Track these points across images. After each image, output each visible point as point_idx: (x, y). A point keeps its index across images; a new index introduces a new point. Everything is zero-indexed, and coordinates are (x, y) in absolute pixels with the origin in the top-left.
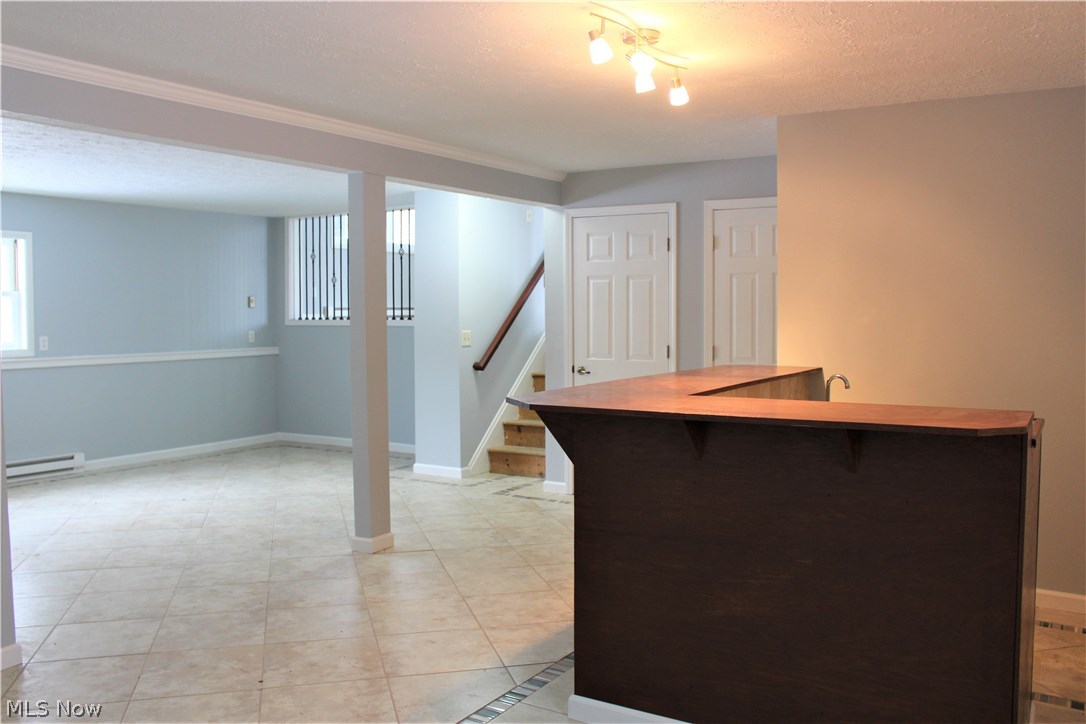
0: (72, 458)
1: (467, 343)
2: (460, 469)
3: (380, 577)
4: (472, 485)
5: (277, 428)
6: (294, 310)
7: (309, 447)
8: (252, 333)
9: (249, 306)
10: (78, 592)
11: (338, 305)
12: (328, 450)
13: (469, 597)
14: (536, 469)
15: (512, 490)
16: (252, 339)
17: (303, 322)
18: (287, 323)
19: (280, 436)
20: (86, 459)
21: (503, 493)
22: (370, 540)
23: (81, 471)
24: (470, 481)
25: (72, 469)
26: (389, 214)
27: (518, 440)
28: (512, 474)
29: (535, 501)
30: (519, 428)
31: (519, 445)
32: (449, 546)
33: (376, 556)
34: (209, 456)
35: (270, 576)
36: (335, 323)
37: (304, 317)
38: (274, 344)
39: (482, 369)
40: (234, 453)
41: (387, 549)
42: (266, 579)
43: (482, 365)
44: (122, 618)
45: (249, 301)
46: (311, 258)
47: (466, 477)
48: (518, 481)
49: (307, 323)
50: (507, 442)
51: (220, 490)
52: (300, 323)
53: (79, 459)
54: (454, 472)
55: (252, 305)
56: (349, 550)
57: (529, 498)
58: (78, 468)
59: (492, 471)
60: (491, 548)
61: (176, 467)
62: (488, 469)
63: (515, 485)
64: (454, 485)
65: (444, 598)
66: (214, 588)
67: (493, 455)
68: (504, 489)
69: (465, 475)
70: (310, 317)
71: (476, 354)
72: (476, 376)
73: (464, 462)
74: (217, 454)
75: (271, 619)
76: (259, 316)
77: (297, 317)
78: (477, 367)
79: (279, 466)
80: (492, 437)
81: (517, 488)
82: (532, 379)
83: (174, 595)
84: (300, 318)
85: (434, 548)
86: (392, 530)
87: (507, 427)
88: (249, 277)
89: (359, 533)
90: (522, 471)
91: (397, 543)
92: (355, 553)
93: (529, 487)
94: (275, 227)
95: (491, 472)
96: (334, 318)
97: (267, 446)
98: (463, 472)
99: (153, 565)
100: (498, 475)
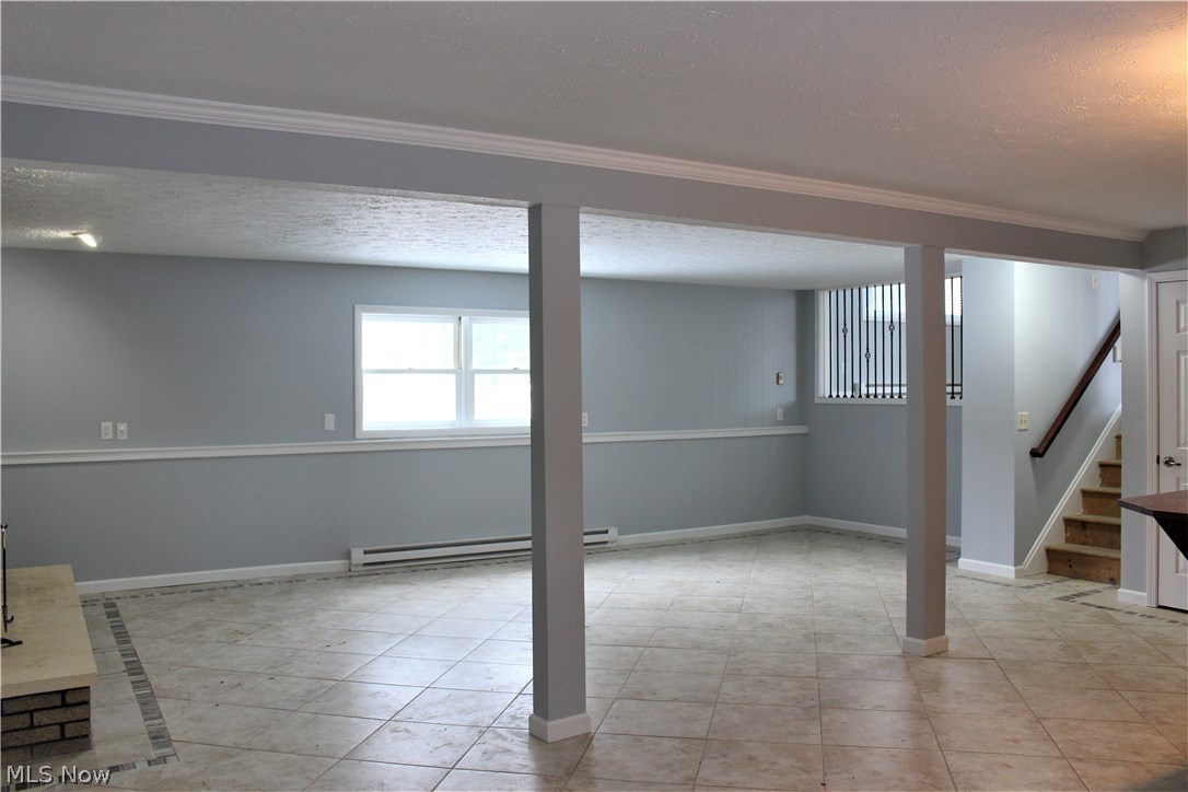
0: (607, 532)
1: (1024, 427)
2: (1013, 568)
3: (935, 684)
4: (1028, 587)
5: (804, 512)
6: (824, 387)
7: (839, 533)
8: (780, 411)
9: (778, 383)
10: (631, 668)
11: (872, 382)
12: (859, 537)
13: (1045, 718)
14: (1105, 574)
15: (1079, 595)
16: (780, 417)
17: (834, 400)
18: (817, 401)
19: (808, 519)
20: (620, 534)
21: (1067, 598)
22: (924, 642)
23: (614, 545)
24: (1026, 582)
25: (606, 542)
26: (948, 282)
27: (1082, 538)
28: (1076, 577)
29: (1108, 611)
30: (1084, 525)
31: (1084, 544)
32: (1012, 657)
33: (928, 660)
34: (736, 537)
35: (818, 671)
36: (868, 401)
37: (834, 394)
38: (802, 423)
39: (1041, 455)
40: (761, 535)
41: (940, 654)
42: (815, 675)
43: (1041, 451)
44: (675, 700)
45: (778, 377)
46: (843, 331)
47: (1021, 578)
48: (1085, 586)
49: (838, 401)
50: (1068, 540)
51: (753, 575)
52: (830, 401)
53: (613, 533)
54: (1007, 571)
55: (781, 382)
56: (899, 651)
57: (1100, 607)
58: (612, 542)
59: (1050, 572)
60: (1062, 663)
61: (704, 547)
62: (1045, 569)
63: (1081, 590)
64: (1008, 585)
65: (1014, 716)
66: (763, 678)
67: (1051, 554)
68: (1069, 594)
69: (1018, 574)
70: (841, 394)
71: (1033, 439)
72: (1033, 463)
73: (1018, 561)
74: (744, 536)
75: (825, 719)
76: (787, 393)
77: (827, 395)
78: (1035, 454)
79: (809, 551)
80: (1049, 533)
81: (1085, 594)
82: (1099, 469)
83: (723, 681)
84: (831, 396)
85: (995, 657)
86: (947, 632)
87: (1068, 522)
88: (777, 353)
89: (910, 633)
90: (1088, 575)
91: (952, 647)
92: (905, 654)
93: (1098, 594)
94: (805, 300)
95: (1048, 573)
96: (868, 396)
97: (794, 530)
98: (1016, 571)
99: (698, 648)
100: (1058, 578)
